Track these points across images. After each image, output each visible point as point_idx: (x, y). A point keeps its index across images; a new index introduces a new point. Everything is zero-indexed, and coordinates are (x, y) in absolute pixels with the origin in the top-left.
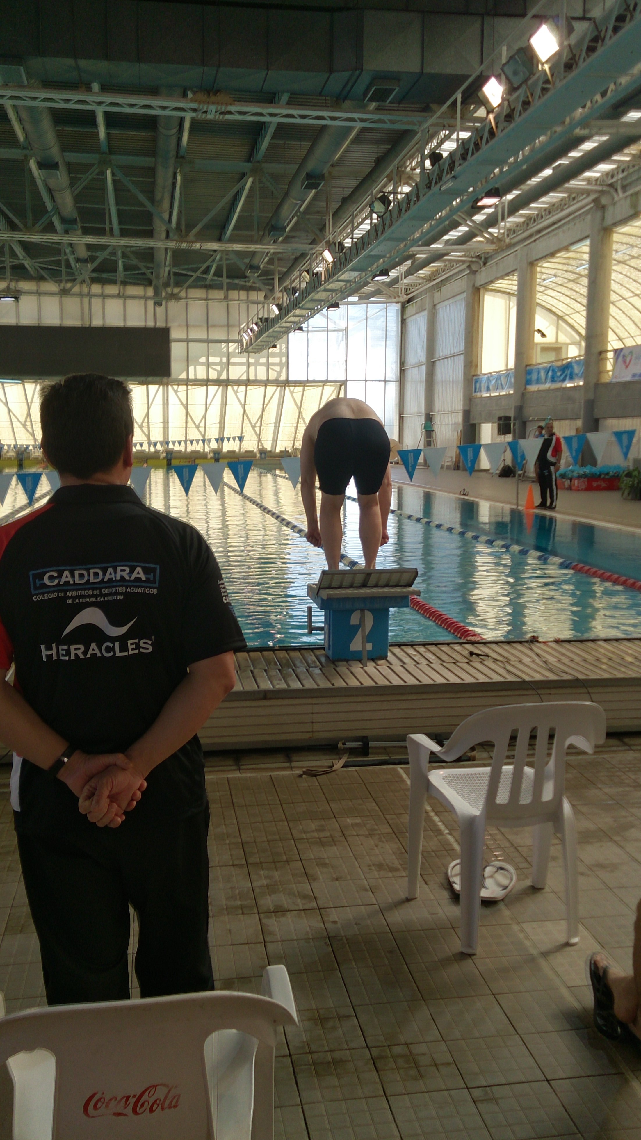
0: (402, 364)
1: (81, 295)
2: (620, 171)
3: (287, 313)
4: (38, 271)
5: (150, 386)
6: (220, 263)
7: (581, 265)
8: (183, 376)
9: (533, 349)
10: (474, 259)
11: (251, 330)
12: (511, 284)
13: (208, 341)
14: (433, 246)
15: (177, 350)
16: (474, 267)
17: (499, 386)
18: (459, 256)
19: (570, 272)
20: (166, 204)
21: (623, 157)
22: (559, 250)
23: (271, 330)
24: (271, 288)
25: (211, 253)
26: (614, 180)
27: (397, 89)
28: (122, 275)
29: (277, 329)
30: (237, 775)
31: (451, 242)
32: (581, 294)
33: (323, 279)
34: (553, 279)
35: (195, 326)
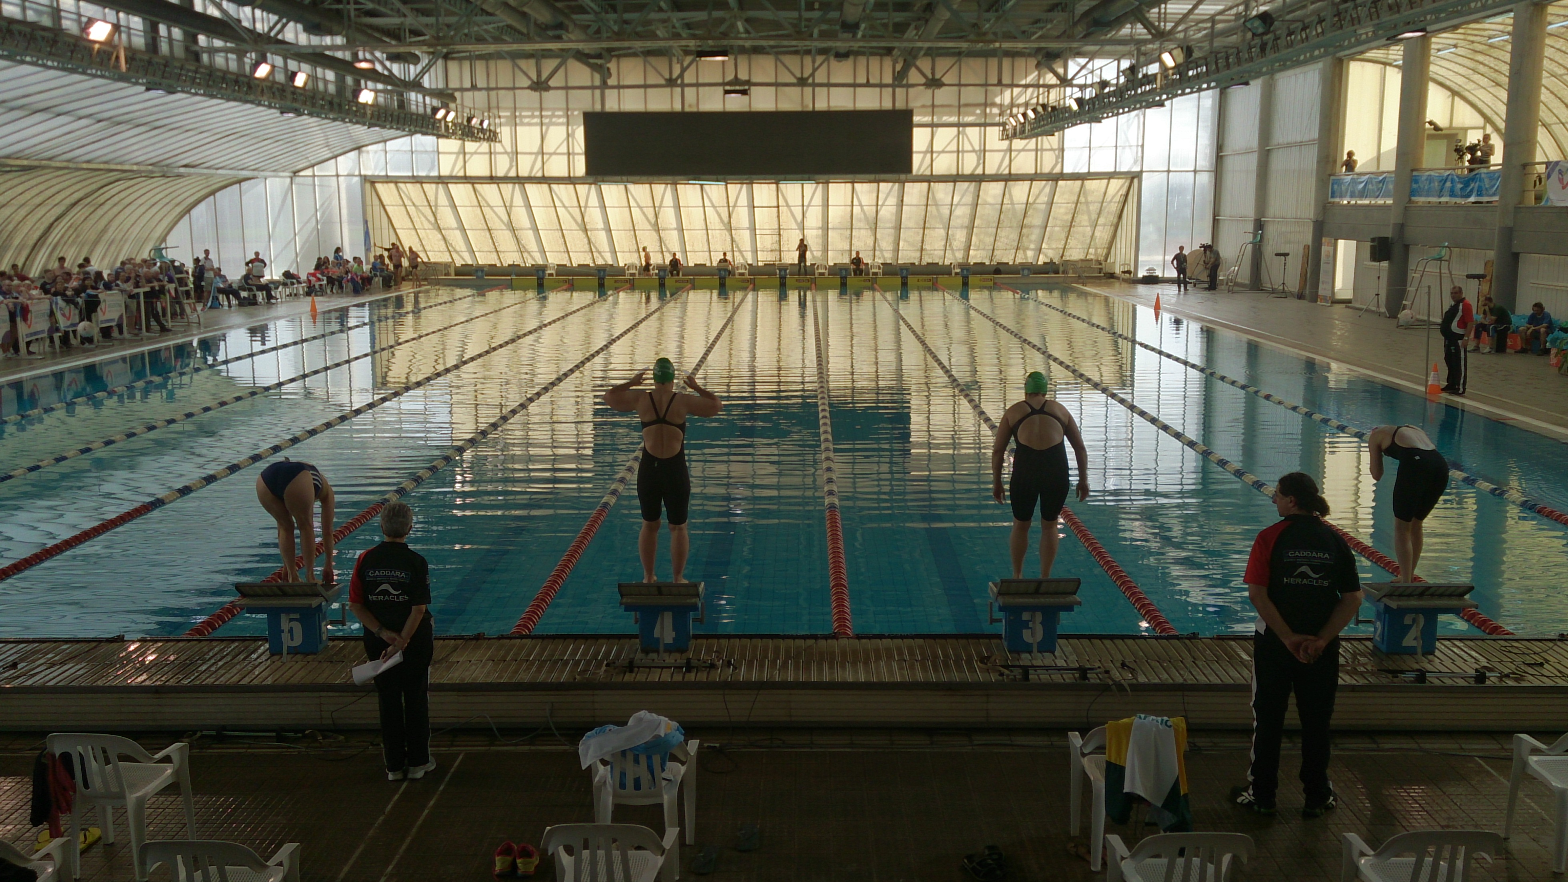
0: (1219, 148)
5: (882, 184)
7: (1500, 37)
8: (925, 171)
9: (1422, 148)
11: (1023, 115)
12: (1394, 54)
13: (959, 125)
17: (1369, 192)
19: (1479, 43)
22: (1469, 22)
33: (1159, 84)
34: (1453, 49)
35: (942, 106)
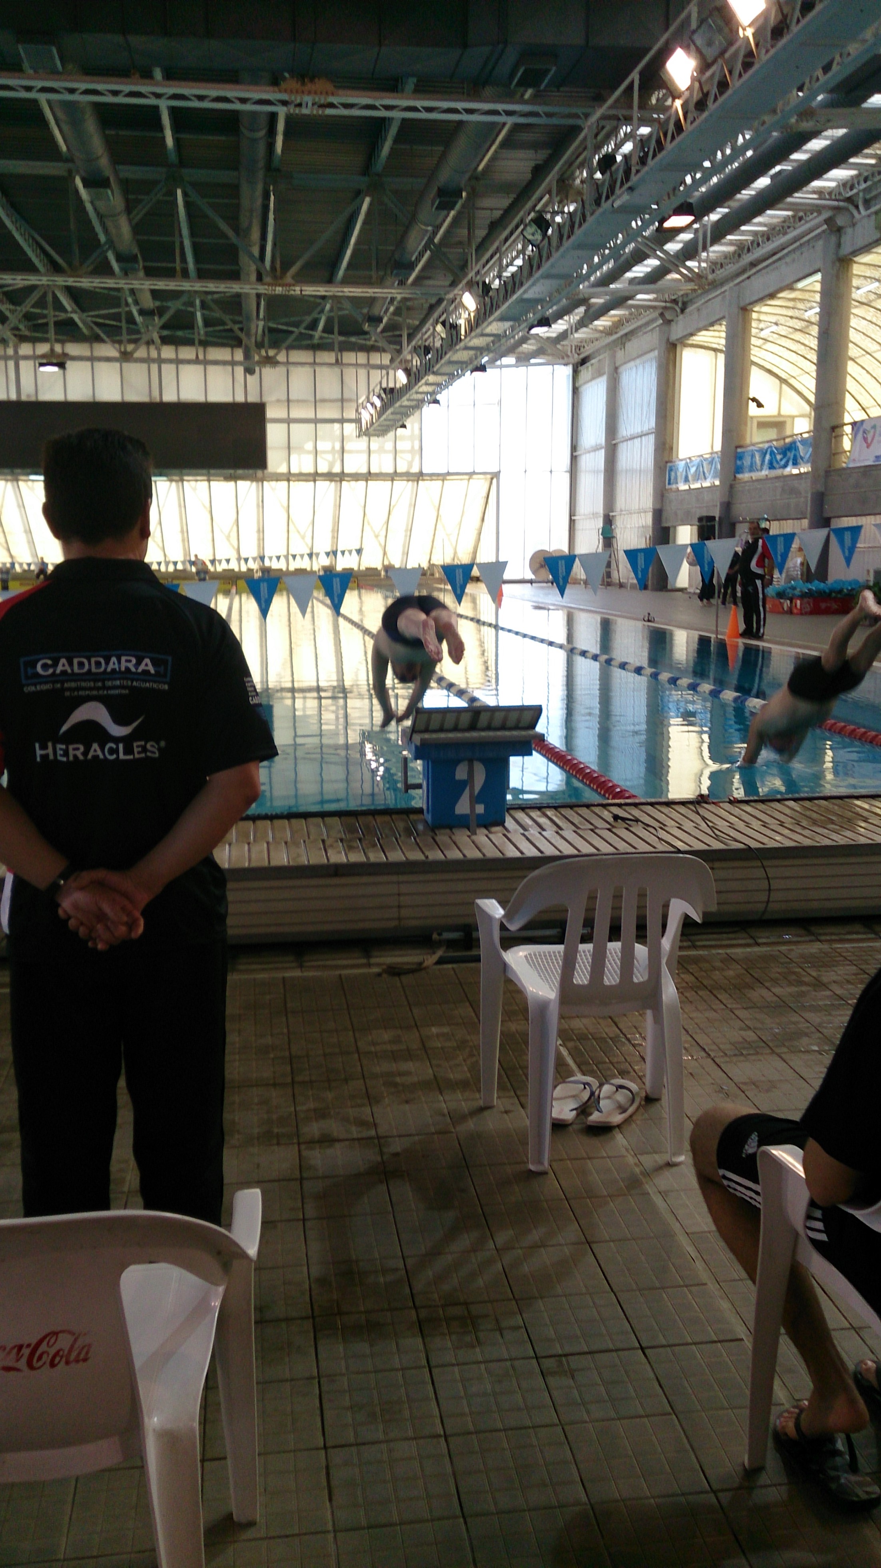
0: (574, 448)
1: (148, 360)
2: (862, 179)
3: (418, 379)
4: (92, 328)
5: (239, 483)
6: (332, 314)
7: (811, 308)
8: (283, 469)
9: (746, 424)
10: (668, 305)
11: (372, 404)
12: (716, 336)
13: (316, 421)
14: (611, 286)
15: (274, 434)
16: (668, 316)
17: (700, 475)
18: (650, 300)
19: (797, 318)
20: (255, 235)
21: (864, 160)
22: (781, 290)
23: (397, 404)
24: (398, 347)
25: (319, 301)
26: (855, 191)
27: (554, 68)
28: (202, 332)
29: (406, 403)
30: (297, 973)
31: (637, 280)
32: (811, 348)
33: (463, 332)
34: (774, 328)
35: (298, 401)
